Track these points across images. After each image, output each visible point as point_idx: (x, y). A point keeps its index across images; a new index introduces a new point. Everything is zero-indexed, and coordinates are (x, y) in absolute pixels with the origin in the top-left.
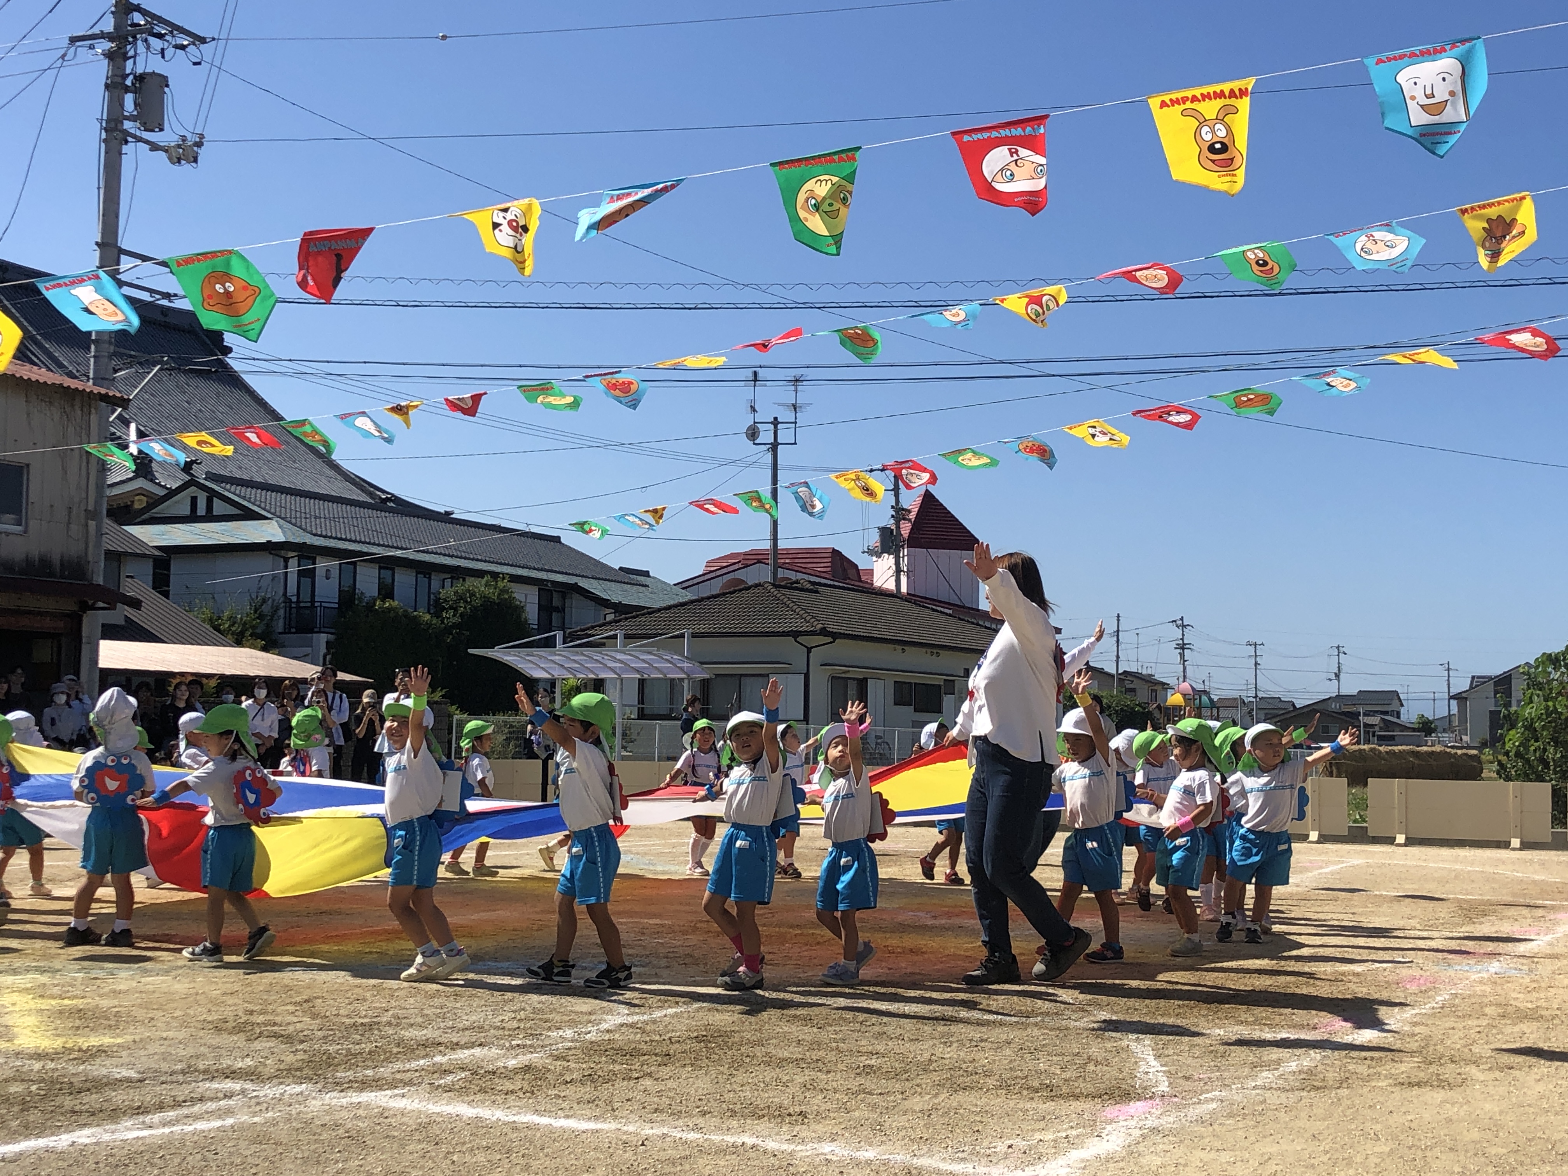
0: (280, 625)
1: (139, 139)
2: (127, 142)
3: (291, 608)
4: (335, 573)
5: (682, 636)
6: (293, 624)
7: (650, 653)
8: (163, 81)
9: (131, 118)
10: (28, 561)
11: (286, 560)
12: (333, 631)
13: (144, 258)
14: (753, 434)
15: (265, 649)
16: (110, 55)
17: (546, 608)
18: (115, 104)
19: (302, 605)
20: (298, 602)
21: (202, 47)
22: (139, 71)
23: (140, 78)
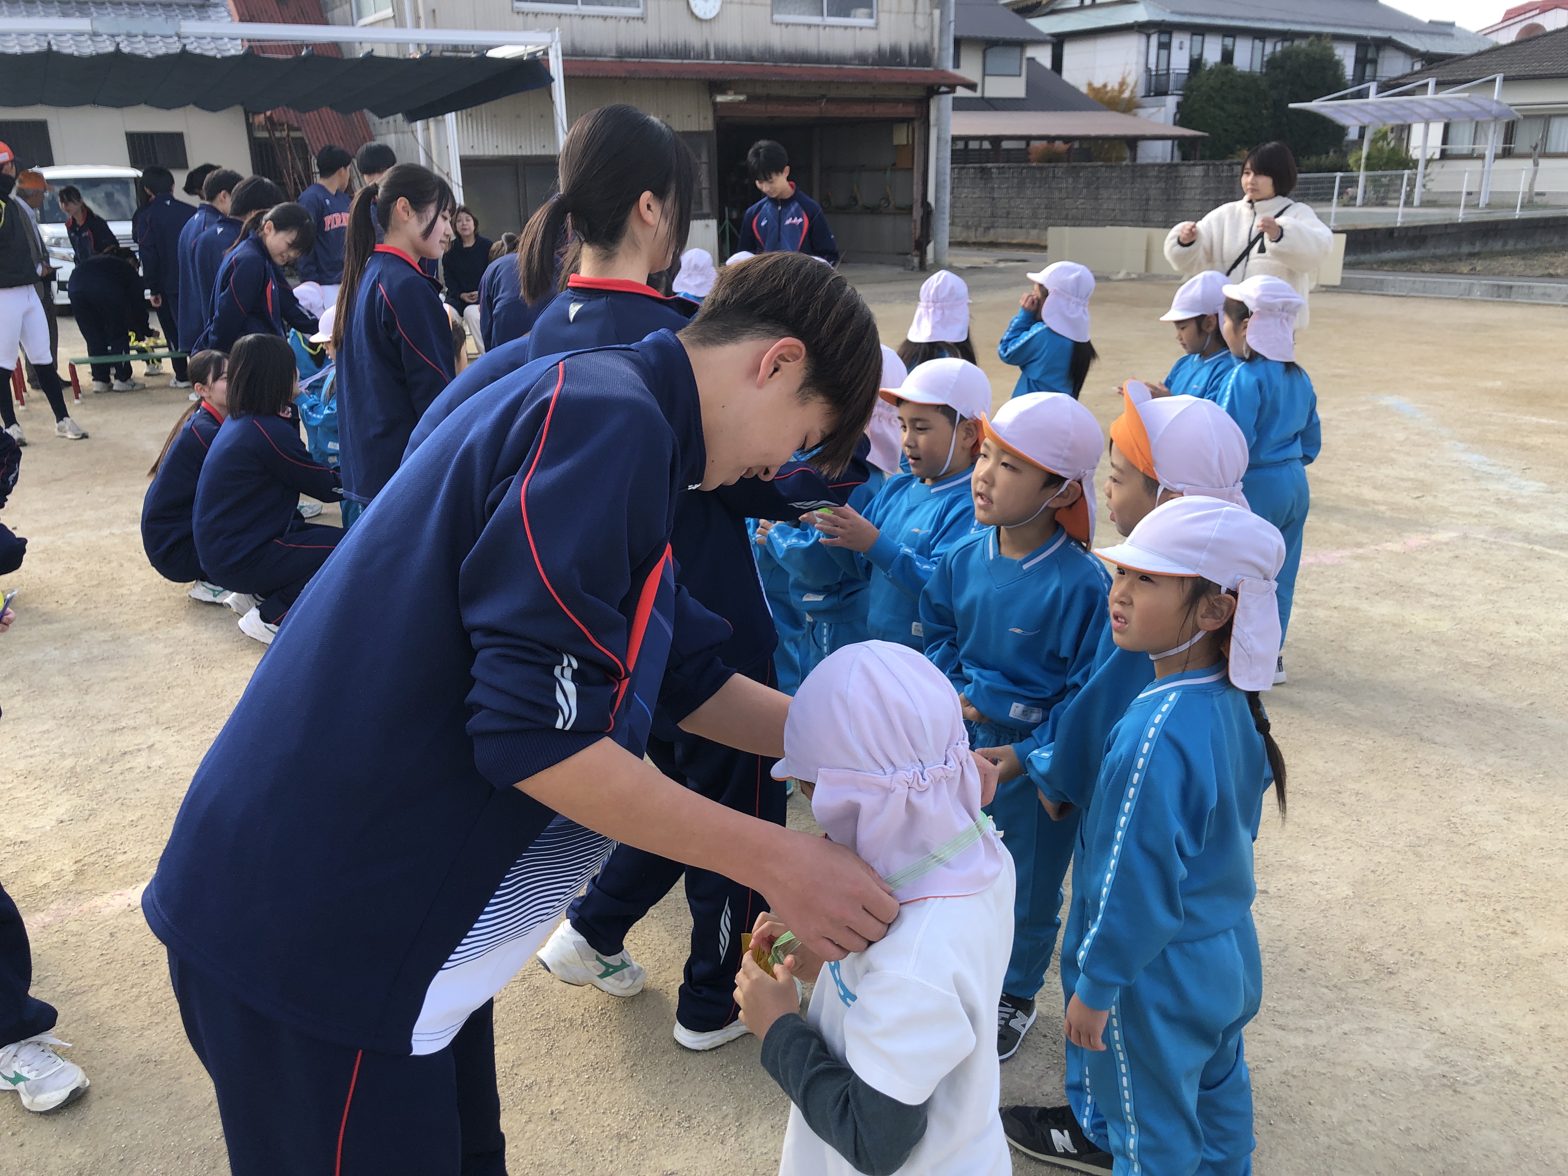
0: (1142, 91)
3: (1151, 75)
4: (1187, 44)
5: (1494, 80)
6: (1153, 88)
7: (1460, 98)
10: (880, 52)
11: (1148, 37)
12: (1181, 92)
17: (1361, 62)
19: (1160, 72)
20: (1157, 70)
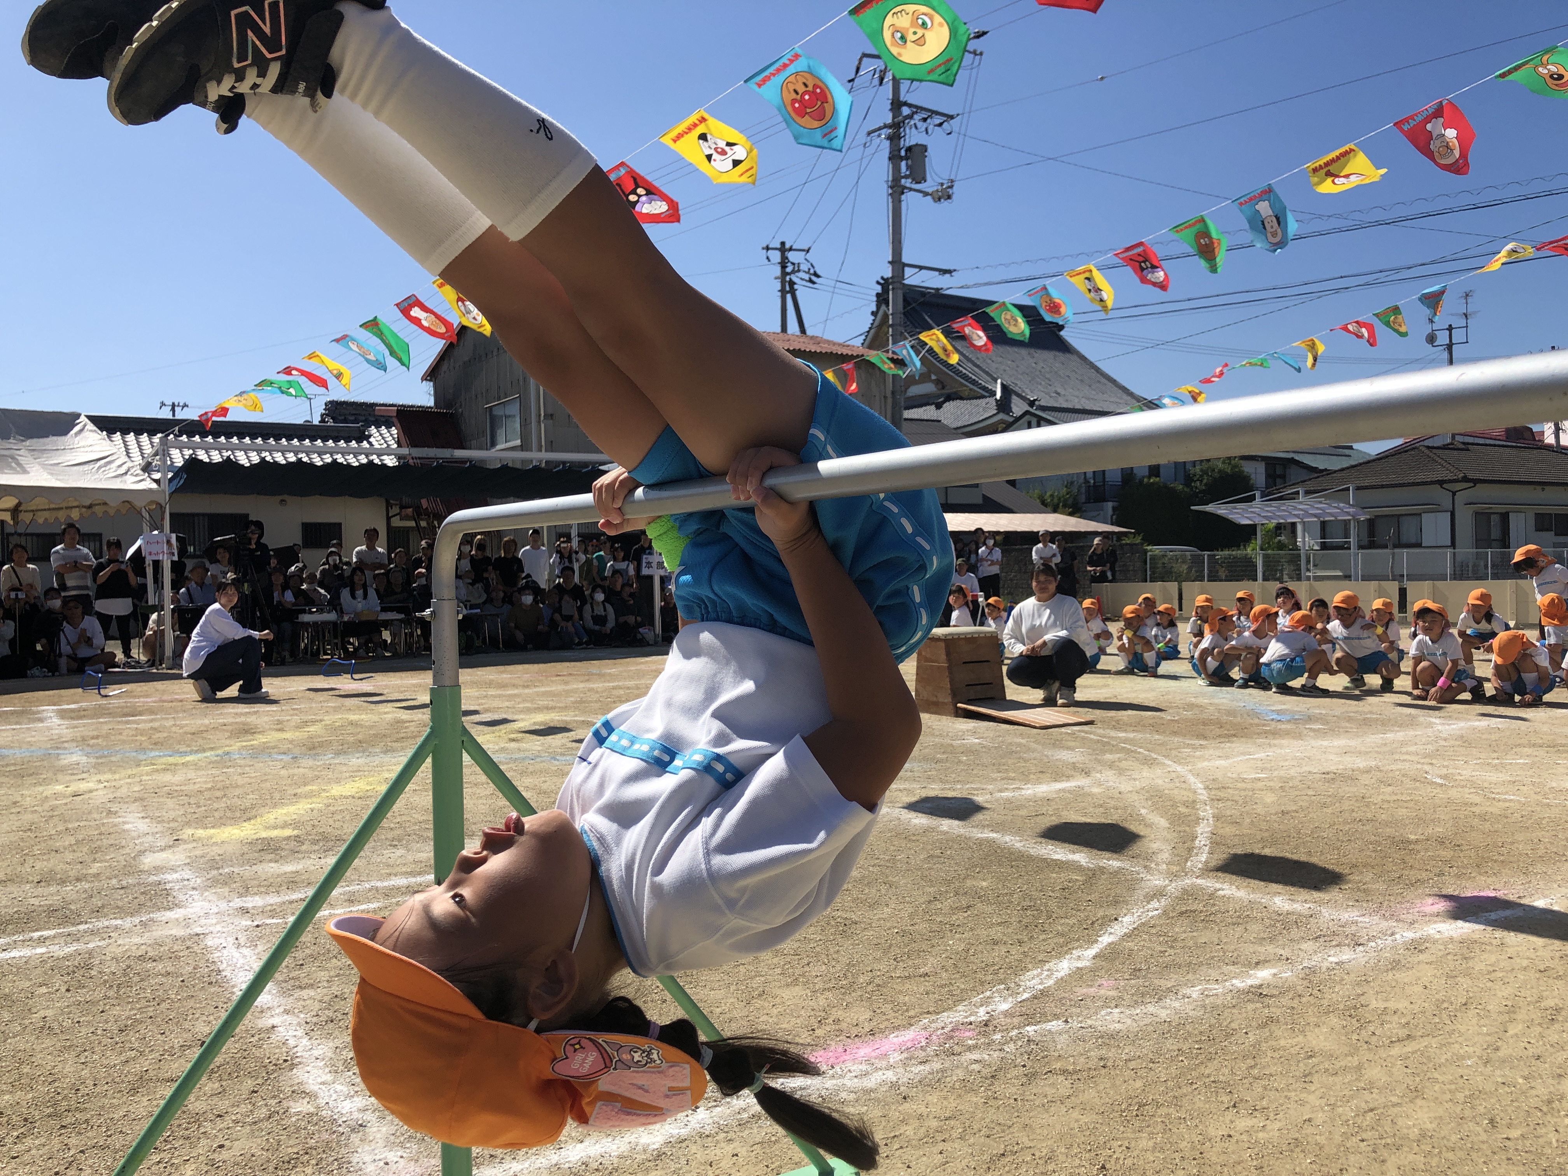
0: (1083, 498)
1: (911, 189)
2: (903, 193)
3: (1090, 486)
5: (1348, 489)
6: (1092, 496)
7: (1321, 502)
8: (924, 148)
9: (906, 177)
12: (1116, 499)
13: (921, 268)
14: (1431, 339)
15: (1071, 514)
16: (890, 138)
17: (1271, 475)
18: (896, 169)
19: (1097, 484)
20: (1094, 483)
21: (952, 122)
22: (907, 145)
23: (909, 149)
